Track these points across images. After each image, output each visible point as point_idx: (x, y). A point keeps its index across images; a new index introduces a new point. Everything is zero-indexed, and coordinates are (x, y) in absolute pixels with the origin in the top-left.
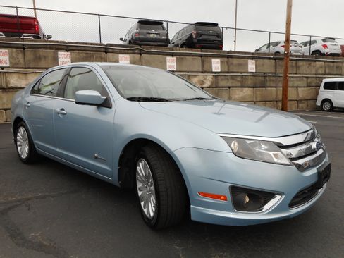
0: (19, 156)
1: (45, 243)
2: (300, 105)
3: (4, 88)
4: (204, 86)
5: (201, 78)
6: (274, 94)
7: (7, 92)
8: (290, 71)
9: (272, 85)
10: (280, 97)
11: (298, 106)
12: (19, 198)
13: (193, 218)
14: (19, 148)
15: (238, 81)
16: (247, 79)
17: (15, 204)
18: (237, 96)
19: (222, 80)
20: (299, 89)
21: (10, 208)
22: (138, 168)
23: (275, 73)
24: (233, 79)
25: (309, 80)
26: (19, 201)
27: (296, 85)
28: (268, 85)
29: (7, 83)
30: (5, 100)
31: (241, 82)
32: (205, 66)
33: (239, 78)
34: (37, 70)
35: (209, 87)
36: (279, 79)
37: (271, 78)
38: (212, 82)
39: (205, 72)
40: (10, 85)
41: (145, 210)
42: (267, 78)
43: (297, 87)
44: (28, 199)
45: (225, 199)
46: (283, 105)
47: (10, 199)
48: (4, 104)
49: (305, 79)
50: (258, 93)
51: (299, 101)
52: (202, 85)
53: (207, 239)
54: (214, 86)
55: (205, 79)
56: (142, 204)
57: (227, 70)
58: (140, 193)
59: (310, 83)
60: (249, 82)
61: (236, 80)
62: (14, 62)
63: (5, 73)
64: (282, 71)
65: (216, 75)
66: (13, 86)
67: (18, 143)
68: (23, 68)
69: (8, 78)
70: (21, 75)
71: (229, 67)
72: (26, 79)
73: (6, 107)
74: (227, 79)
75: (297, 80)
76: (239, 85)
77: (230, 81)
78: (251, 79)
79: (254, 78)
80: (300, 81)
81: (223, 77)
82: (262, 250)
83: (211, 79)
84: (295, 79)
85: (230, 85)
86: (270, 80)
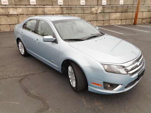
0: (21, 53)
1: (37, 95)
2: (143, 21)
3: (7, 15)
4: (98, 12)
5: (96, 8)
6: (131, 15)
7: (9, 17)
8: (140, 3)
9: (131, 11)
10: (134, 17)
11: (142, 21)
12: (24, 74)
13: (89, 90)
14: (20, 50)
15: (114, 9)
16: (119, 8)
17: (23, 77)
18: (113, 17)
19: (106, 9)
20: (144, 13)
21: (22, 79)
22: (69, 68)
23: (133, 5)
24: (112, 8)
25: (150, 8)
26: (25, 76)
27: (142, 11)
28: (129, 11)
29: (8, 12)
30: (9, 21)
31: (116, 10)
32: (99, 2)
33: (115, 8)
34: (21, 6)
35: (100, 13)
36: (135, 8)
37: (131, 8)
38: (102, 11)
39: (98, 5)
40: (10, 14)
41: (72, 83)
42: (129, 8)
43: (143, 12)
44: (28, 75)
45: (101, 86)
46: (134, 21)
47: (21, 75)
48: (8, 22)
49: (148, 8)
50: (123, 15)
51: (143, 19)
52: (97, 12)
53: (94, 96)
54: (102, 12)
55: (98, 9)
56: (71, 81)
57: (109, 4)
58: (70, 77)
59: (150, 10)
60: (120, 10)
61: (113, 9)
62: (10, 2)
63: (7, 8)
64: (137, 3)
65: (104, 7)
66: (11, 14)
67: (20, 48)
68: (14, 5)
69: (9, 10)
70: (14, 9)
71: (110, 2)
72: (17, 11)
73: (9, 24)
74: (109, 9)
75: (143, 9)
76: (115, 11)
77: (110, 10)
78: (121, 8)
79: (122, 8)
80: (145, 8)
81: (107, 8)
82: (113, 101)
83: (101, 9)
84: (143, 8)
85: (110, 11)
86: (130, 9)
